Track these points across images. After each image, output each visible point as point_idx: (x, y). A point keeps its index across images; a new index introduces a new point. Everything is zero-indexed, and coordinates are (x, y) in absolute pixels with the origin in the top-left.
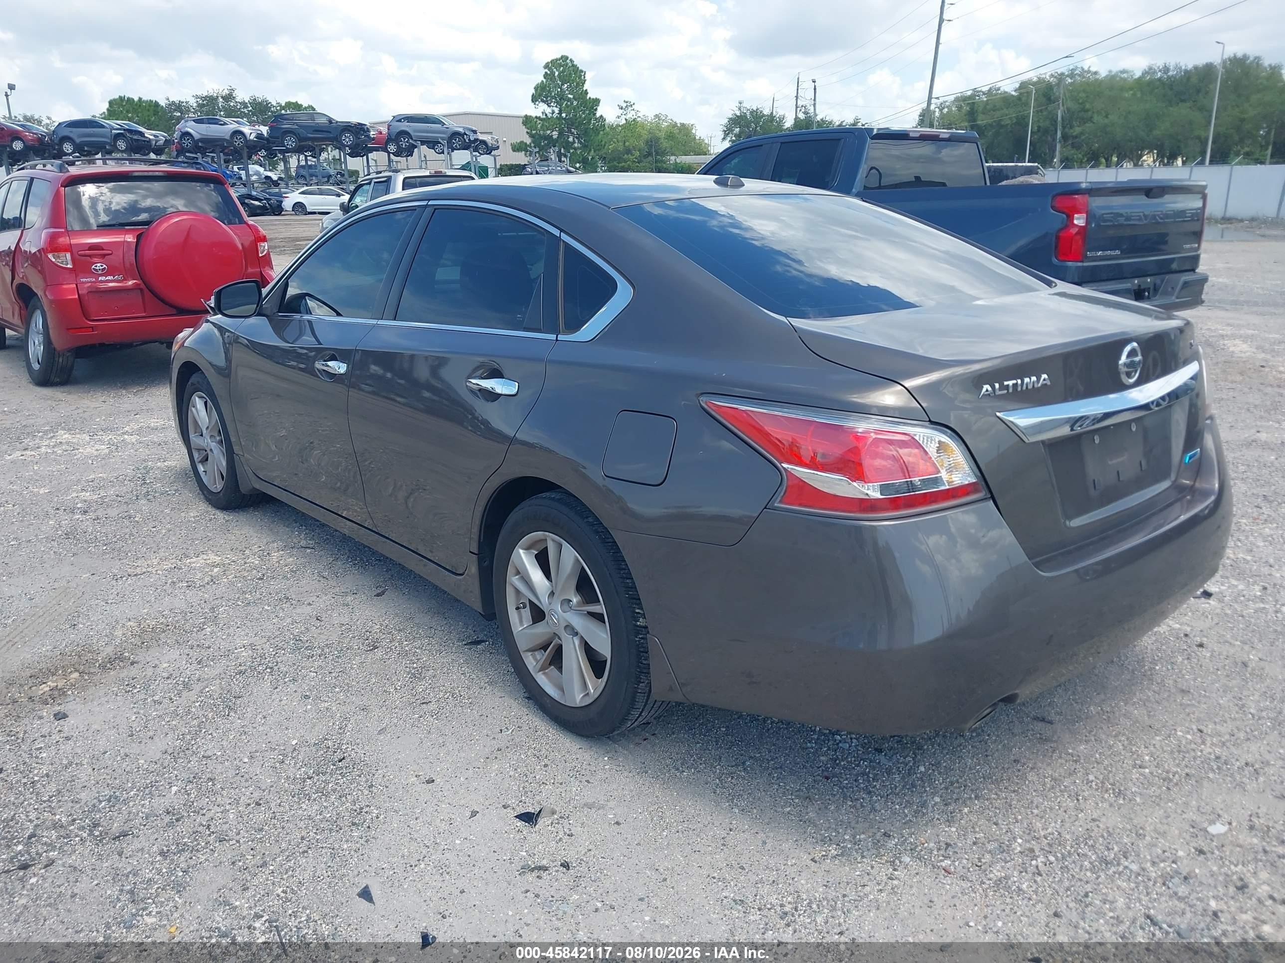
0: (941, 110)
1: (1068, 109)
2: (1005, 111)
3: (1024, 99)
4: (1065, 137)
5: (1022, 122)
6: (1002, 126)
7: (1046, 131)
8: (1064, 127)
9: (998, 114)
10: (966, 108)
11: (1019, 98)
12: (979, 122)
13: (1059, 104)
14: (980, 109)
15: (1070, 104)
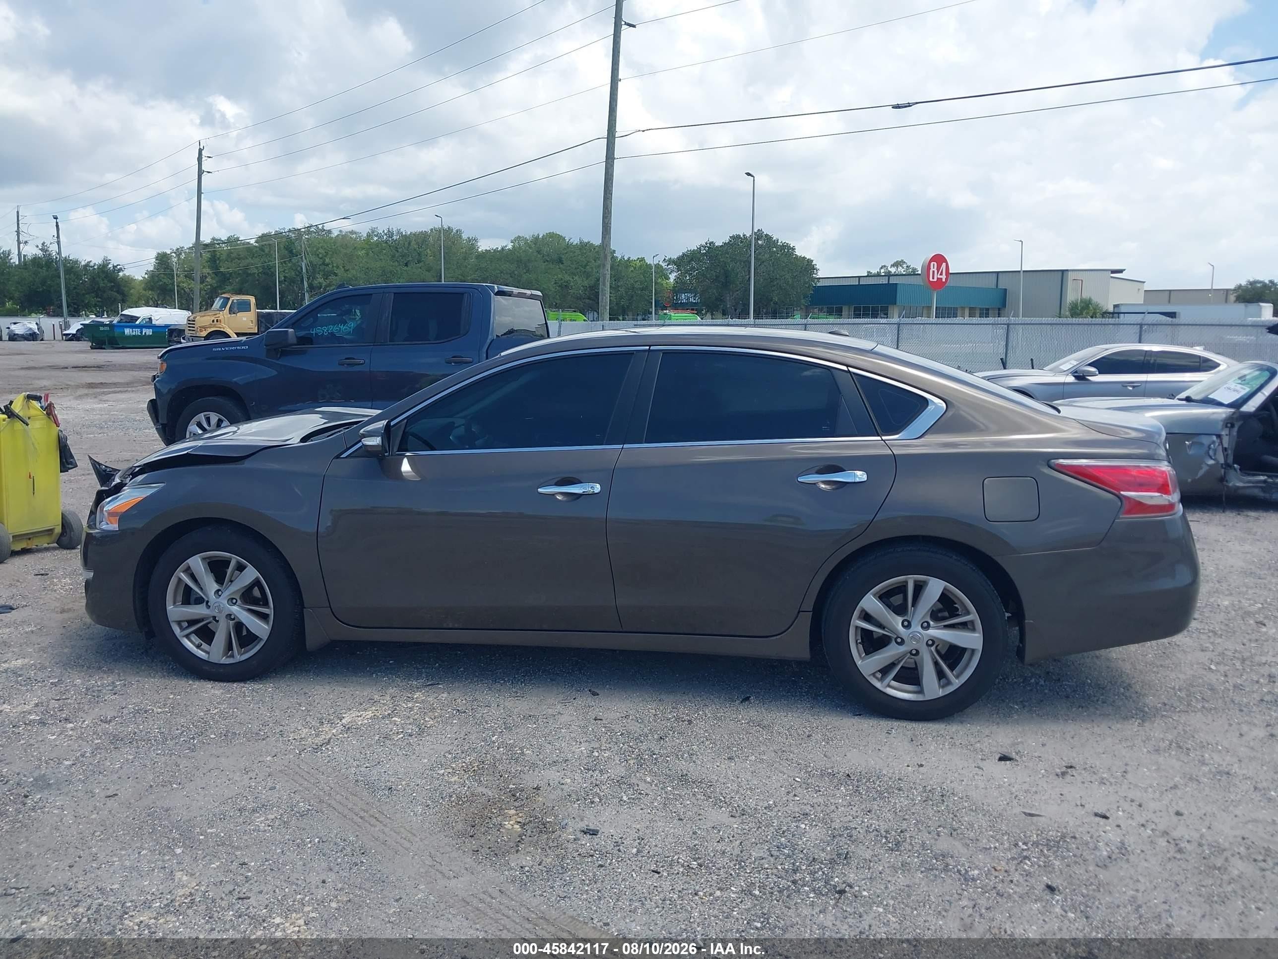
0: (178, 255)
1: (311, 262)
2: (250, 260)
3: (267, 250)
4: (311, 287)
5: (268, 272)
6: (248, 275)
7: (292, 281)
8: (308, 279)
9: (244, 263)
10: (206, 256)
11: (262, 249)
12: (222, 270)
13: (302, 258)
14: (224, 257)
15: (313, 259)
